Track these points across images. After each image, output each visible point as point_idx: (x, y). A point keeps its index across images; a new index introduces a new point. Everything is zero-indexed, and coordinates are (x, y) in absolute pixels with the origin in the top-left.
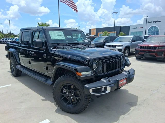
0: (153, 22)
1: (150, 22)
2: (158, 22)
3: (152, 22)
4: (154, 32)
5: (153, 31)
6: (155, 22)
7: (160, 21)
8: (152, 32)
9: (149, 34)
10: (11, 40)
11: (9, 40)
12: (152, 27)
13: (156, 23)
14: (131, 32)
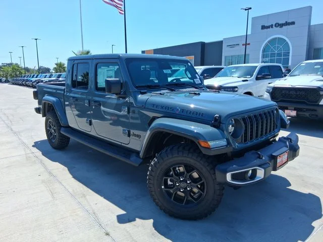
0: (276, 25)
1: (268, 27)
2: (287, 24)
3: (272, 26)
4: (279, 55)
5: (276, 52)
6: (281, 25)
7: (293, 23)
8: (273, 55)
9: (264, 60)
10: (36, 77)
11: (33, 79)
12: (273, 41)
13: (284, 27)
14: (226, 57)
